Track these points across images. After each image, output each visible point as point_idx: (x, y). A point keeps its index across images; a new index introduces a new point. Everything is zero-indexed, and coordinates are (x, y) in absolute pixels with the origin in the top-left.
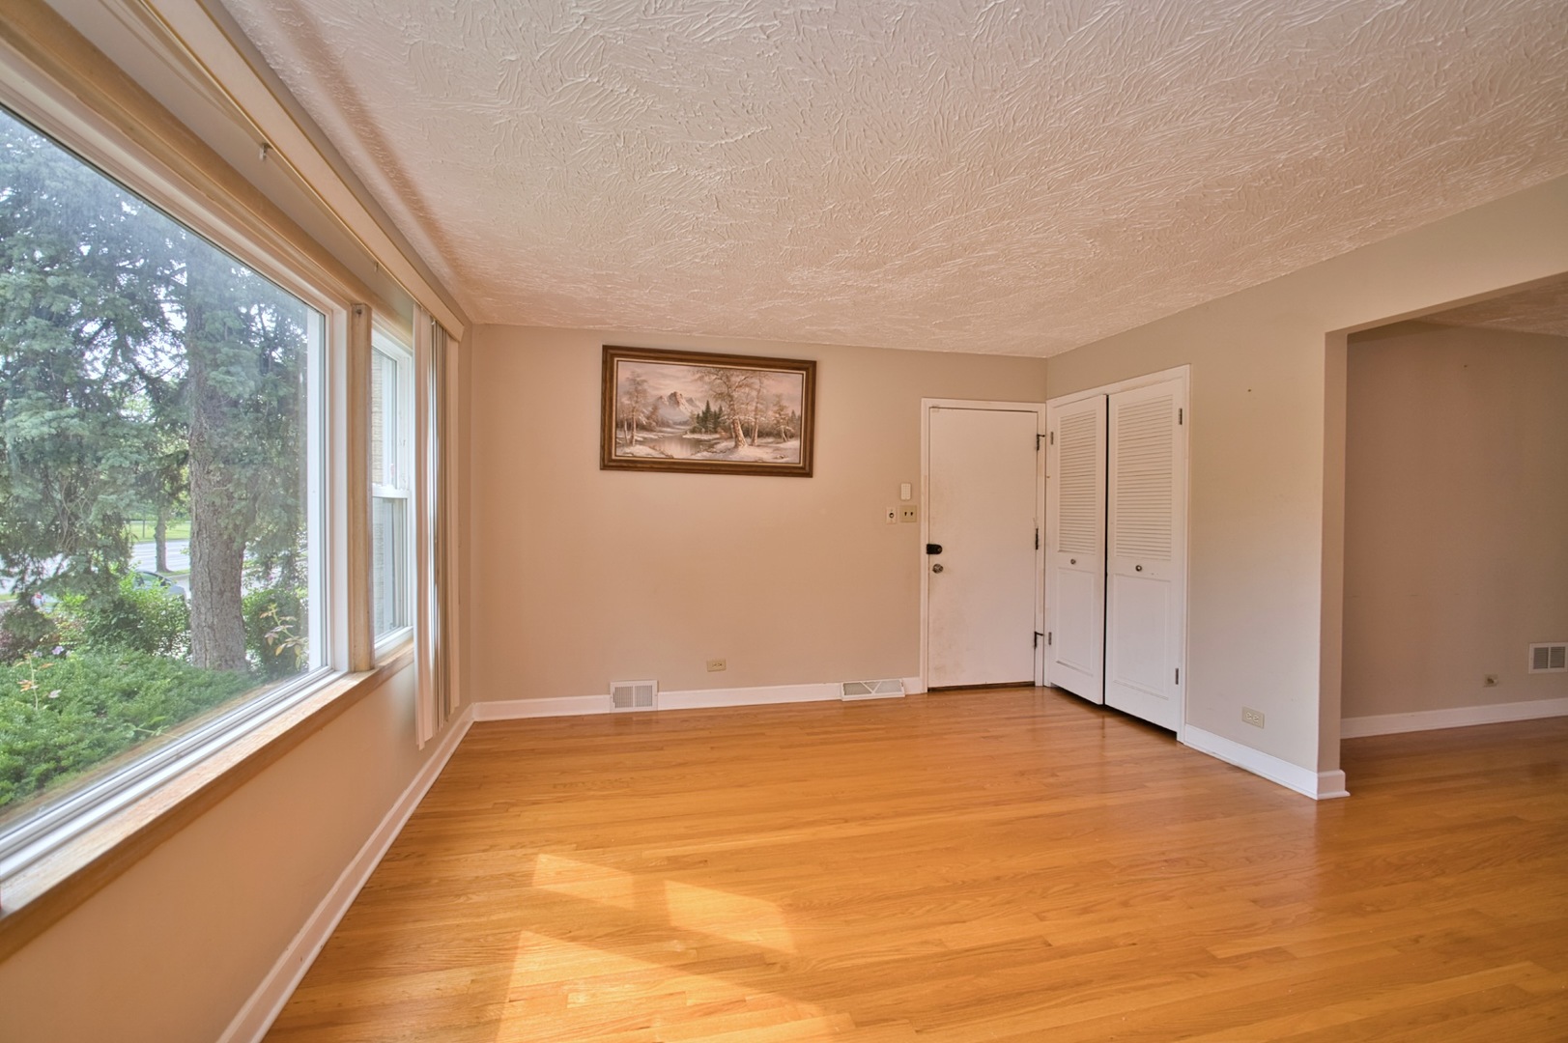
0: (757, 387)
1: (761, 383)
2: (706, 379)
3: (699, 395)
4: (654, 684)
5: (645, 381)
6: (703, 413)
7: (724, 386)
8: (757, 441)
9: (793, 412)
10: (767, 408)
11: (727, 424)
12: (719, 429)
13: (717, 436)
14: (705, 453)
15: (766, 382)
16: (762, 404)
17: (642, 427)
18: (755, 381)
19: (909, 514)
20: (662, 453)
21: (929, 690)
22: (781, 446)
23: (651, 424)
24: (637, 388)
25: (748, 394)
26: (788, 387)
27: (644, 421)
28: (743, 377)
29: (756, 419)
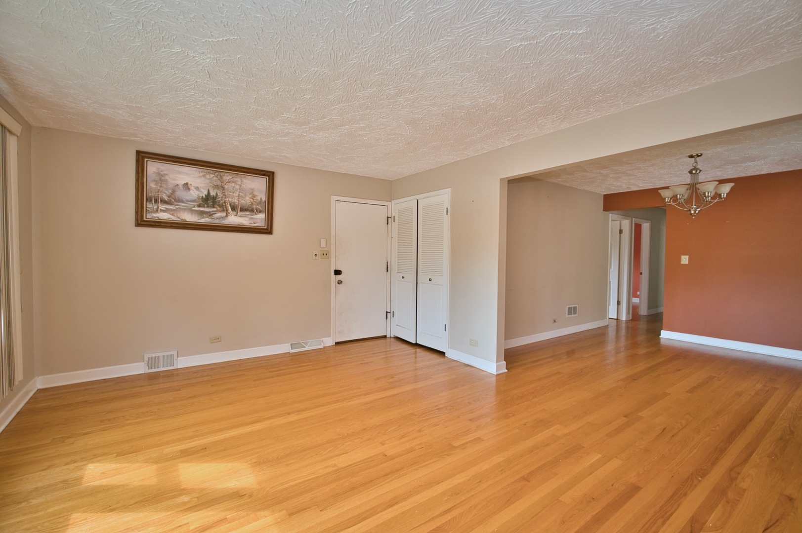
0: (239, 183)
1: (242, 181)
2: (208, 176)
3: (203, 185)
4: (175, 353)
5: (167, 175)
6: (206, 196)
7: (219, 181)
8: (239, 213)
9: (261, 199)
10: (245, 195)
11: (221, 203)
12: (216, 206)
13: (215, 209)
14: (207, 219)
15: (245, 181)
16: (242, 193)
17: (164, 202)
18: (238, 180)
19: (325, 255)
20: (179, 218)
21: (336, 343)
22: (254, 217)
23: (171, 200)
24: (161, 179)
25: (234, 187)
26: (259, 185)
27: (166, 198)
28: (231, 177)
29: (239, 201)
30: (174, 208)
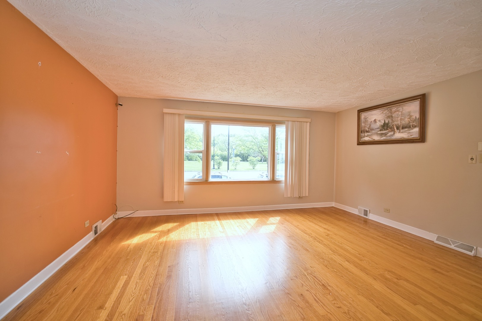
0: (401, 110)
1: (403, 109)
2: (384, 112)
3: (382, 118)
4: (368, 209)
5: (367, 118)
6: (383, 124)
7: (390, 113)
8: (401, 131)
9: (416, 117)
10: (405, 118)
11: (391, 126)
12: (388, 129)
13: (388, 131)
14: (384, 137)
15: (404, 108)
16: (403, 116)
17: (367, 132)
18: (400, 109)
20: (372, 139)
22: (411, 131)
23: (369, 130)
24: (365, 119)
25: (398, 114)
26: (413, 108)
27: (367, 129)
28: (396, 108)
29: (401, 123)
30: (370, 134)
